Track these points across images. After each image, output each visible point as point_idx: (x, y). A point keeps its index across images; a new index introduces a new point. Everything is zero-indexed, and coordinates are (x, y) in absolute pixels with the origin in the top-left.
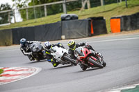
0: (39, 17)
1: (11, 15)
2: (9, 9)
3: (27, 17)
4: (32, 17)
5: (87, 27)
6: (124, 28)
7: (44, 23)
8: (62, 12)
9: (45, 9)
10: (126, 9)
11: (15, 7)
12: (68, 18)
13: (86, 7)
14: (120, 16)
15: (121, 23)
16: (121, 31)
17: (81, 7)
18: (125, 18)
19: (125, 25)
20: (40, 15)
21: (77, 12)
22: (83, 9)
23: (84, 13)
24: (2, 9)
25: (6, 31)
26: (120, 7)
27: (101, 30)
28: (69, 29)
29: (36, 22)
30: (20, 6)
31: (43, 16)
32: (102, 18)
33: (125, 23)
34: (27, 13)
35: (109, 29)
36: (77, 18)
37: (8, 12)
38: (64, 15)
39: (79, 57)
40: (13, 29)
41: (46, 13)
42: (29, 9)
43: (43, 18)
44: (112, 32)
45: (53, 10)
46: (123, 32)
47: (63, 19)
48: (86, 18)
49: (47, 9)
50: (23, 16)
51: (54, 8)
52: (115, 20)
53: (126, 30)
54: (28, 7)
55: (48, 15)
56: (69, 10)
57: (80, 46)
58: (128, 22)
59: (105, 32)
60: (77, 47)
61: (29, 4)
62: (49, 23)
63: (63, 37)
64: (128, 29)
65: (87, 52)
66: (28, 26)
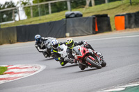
0: (43, 15)
1: (16, 12)
2: (14, 6)
3: (32, 14)
4: (37, 15)
5: (91, 24)
6: (128, 26)
7: (48, 21)
8: (66, 9)
9: (50, 7)
10: (130, 7)
11: (19, 5)
12: (73, 16)
13: (90, 5)
14: (124, 13)
15: (125, 20)
16: (126, 28)
17: (85, 5)
18: (129, 15)
19: (129, 23)
20: (45, 13)
21: (81, 9)
22: (87, 6)
23: (88, 11)
24: (6, 6)
25: (10, 29)
26: (124, 4)
27: (105, 28)
28: (73, 26)
29: (40, 20)
30: (25, 4)
31: (48, 13)
32: (106, 16)
33: (129, 20)
34: (31, 11)
35: (113, 27)
36: (81, 15)
37: (12, 10)
38: (68, 12)
39: (76, 57)
40: (17, 27)
41: (50, 10)
42: (33, 6)
43: (47, 16)
44: (116, 29)
45: (58, 8)
46: (128, 29)
47: (68, 17)
48: (90, 15)
49: (52, 6)
50: (28, 14)
51: (58, 6)
52: (119, 17)
53: (130, 28)
54: (32, 4)
55: (52, 12)
56: (73, 7)
57: (78, 45)
58: (133, 20)
59: (109, 29)
60: (75, 46)
61: (33, 2)
62: (54, 20)
63: (68, 34)
64: (133, 26)
65: (84, 51)
66: (33, 23)
